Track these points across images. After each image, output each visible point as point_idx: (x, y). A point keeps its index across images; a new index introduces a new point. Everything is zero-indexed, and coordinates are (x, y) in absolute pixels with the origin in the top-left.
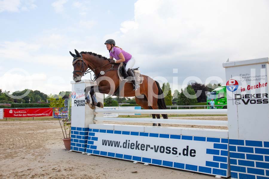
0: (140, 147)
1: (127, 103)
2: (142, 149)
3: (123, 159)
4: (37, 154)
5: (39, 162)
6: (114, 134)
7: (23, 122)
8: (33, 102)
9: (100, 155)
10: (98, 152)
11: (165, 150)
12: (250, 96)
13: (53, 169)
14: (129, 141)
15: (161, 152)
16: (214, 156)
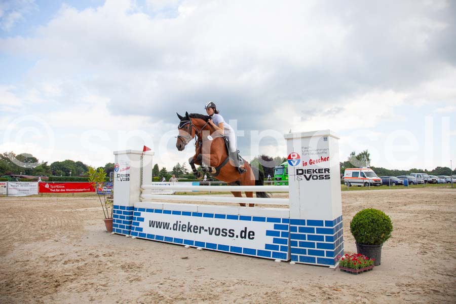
0: (192, 229)
1: (185, 177)
2: (194, 231)
3: (173, 243)
4: (73, 236)
5: (74, 245)
6: (162, 214)
7: (60, 198)
8: (75, 175)
9: (146, 238)
10: (144, 235)
11: (221, 233)
12: (312, 171)
13: (90, 254)
14: (180, 222)
15: (216, 234)
16: (274, 238)
